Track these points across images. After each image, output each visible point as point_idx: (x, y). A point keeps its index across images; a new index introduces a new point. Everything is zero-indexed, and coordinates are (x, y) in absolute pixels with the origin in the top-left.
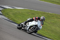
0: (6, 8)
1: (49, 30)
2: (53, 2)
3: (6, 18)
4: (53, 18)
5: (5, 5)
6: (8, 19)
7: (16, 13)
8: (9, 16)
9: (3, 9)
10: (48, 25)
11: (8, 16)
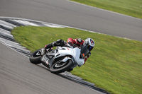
0: (22, 25)
1: (122, 79)
2: (135, 12)
3: (23, 49)
4: (132, 50)
5: (20, 17)
6: (27, 51)
7: (46, 37)
8: (29, 44)
9: (15, 26)
10: (121, 67)
11: (26, 44)
